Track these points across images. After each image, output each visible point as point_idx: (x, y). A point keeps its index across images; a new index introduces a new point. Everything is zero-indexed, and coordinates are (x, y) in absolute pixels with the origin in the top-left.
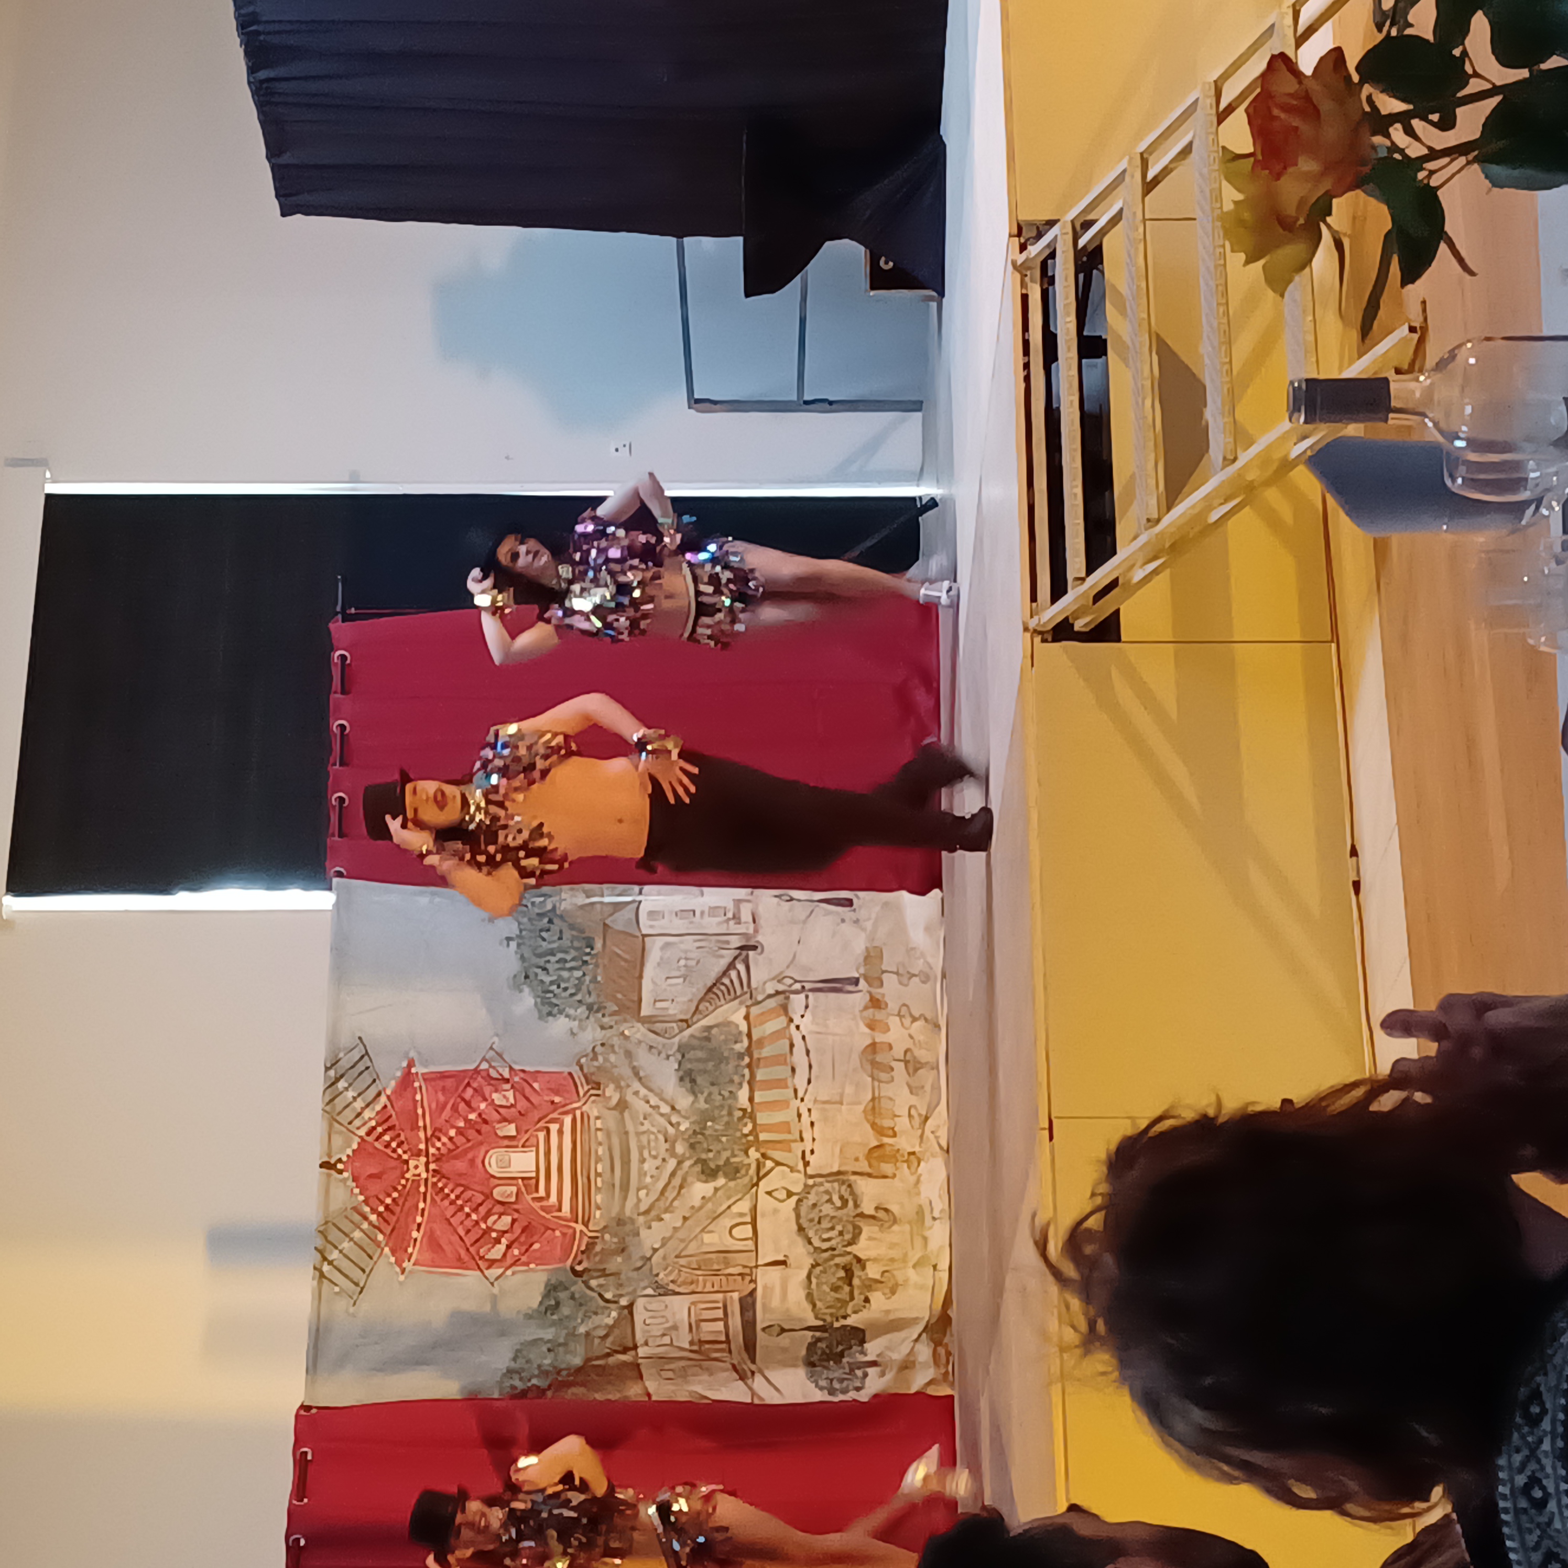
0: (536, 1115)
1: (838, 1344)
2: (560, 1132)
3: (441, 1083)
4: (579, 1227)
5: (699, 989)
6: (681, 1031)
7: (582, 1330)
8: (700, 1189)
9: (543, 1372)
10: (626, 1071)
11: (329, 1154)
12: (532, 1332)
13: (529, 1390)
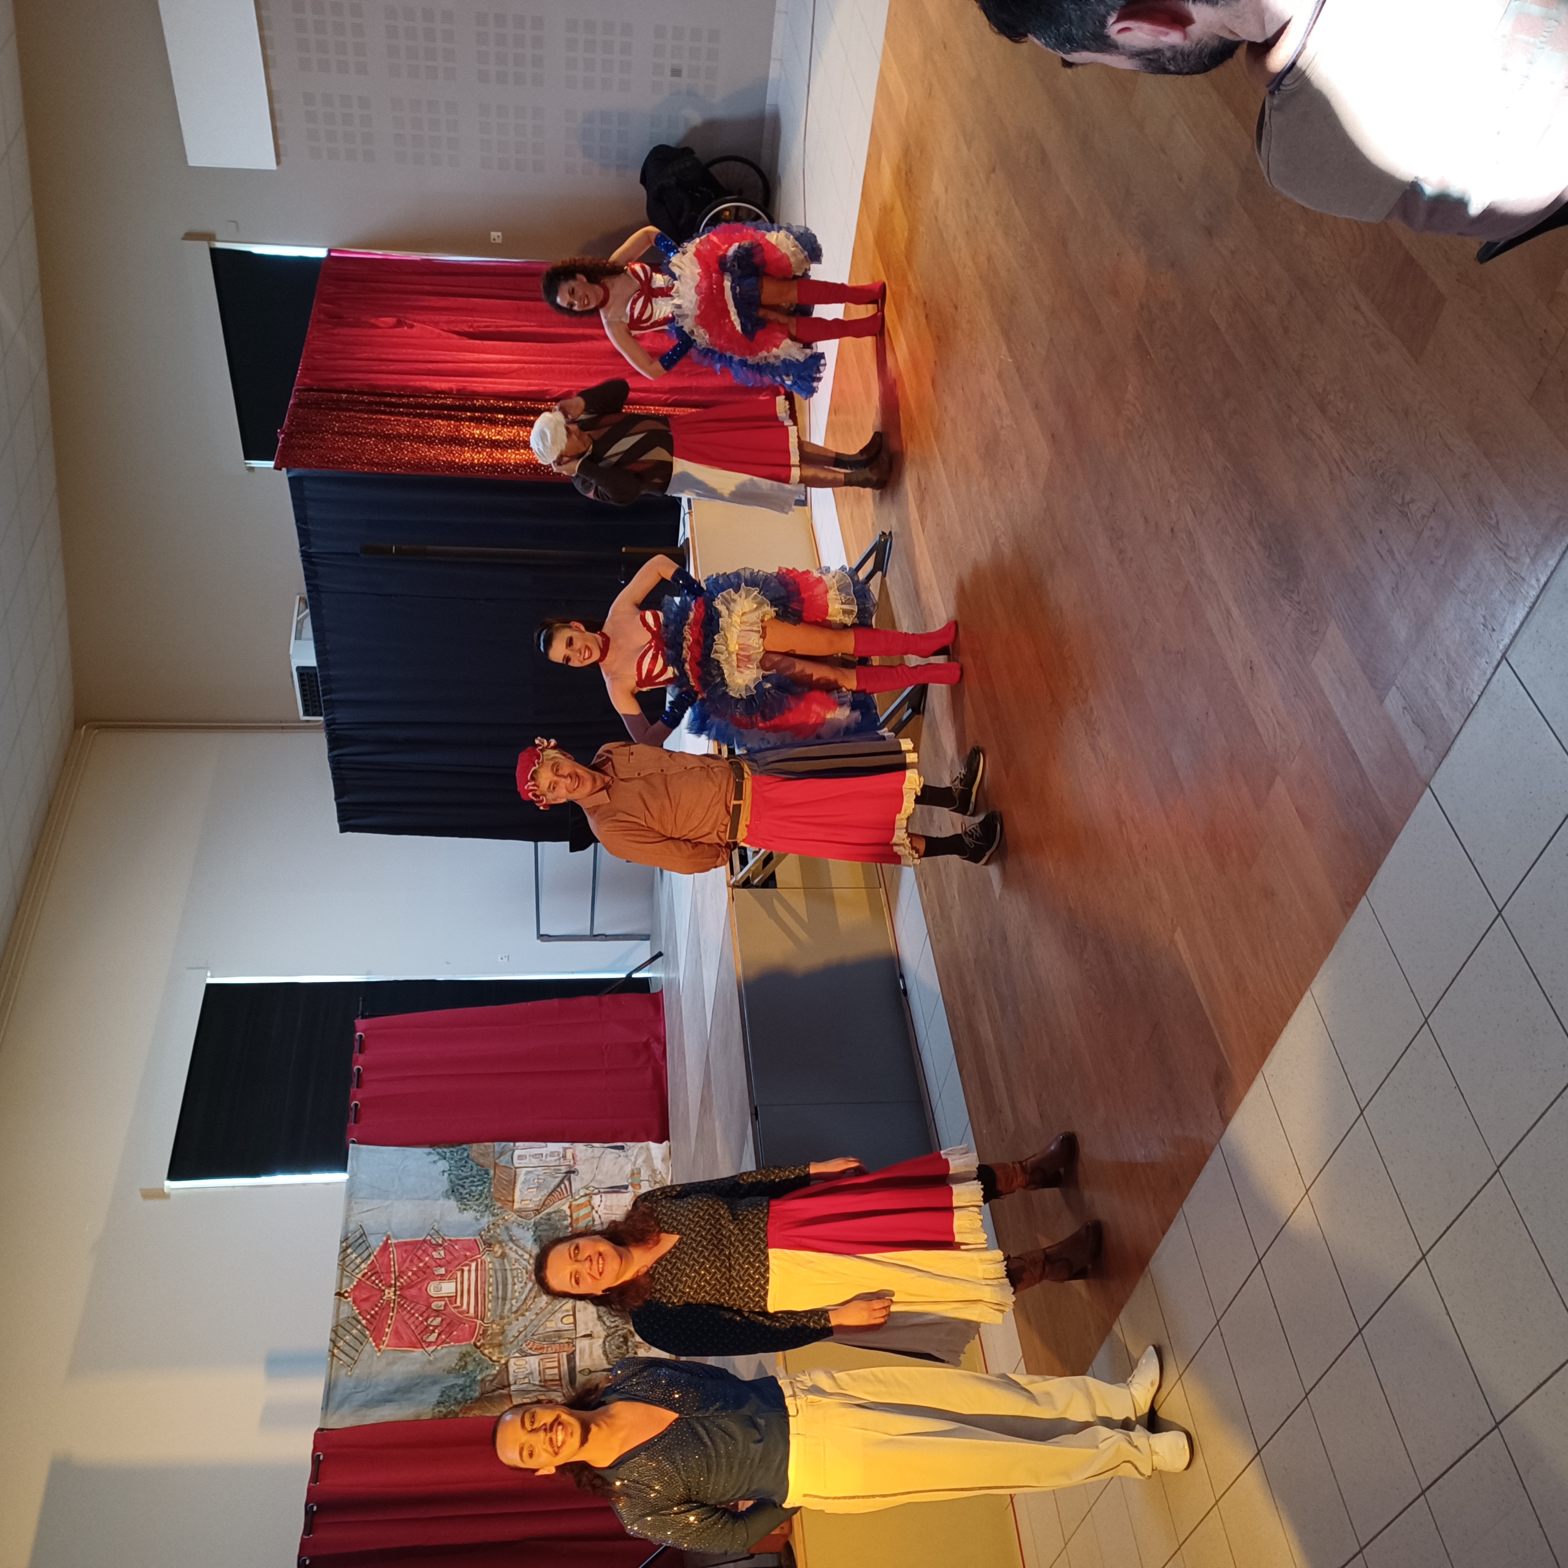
0: (457, 1262)
2: (469, 1271)
3: (405, 1248)
4: (479, 1322)
5: (546, 1192)
6: (535, 1216)
7: (479, 1378)
9: (458, 1403)
10: (506, 1238)
11: (341, 1288)
12: (451, 1381)
13: (449, 1413)
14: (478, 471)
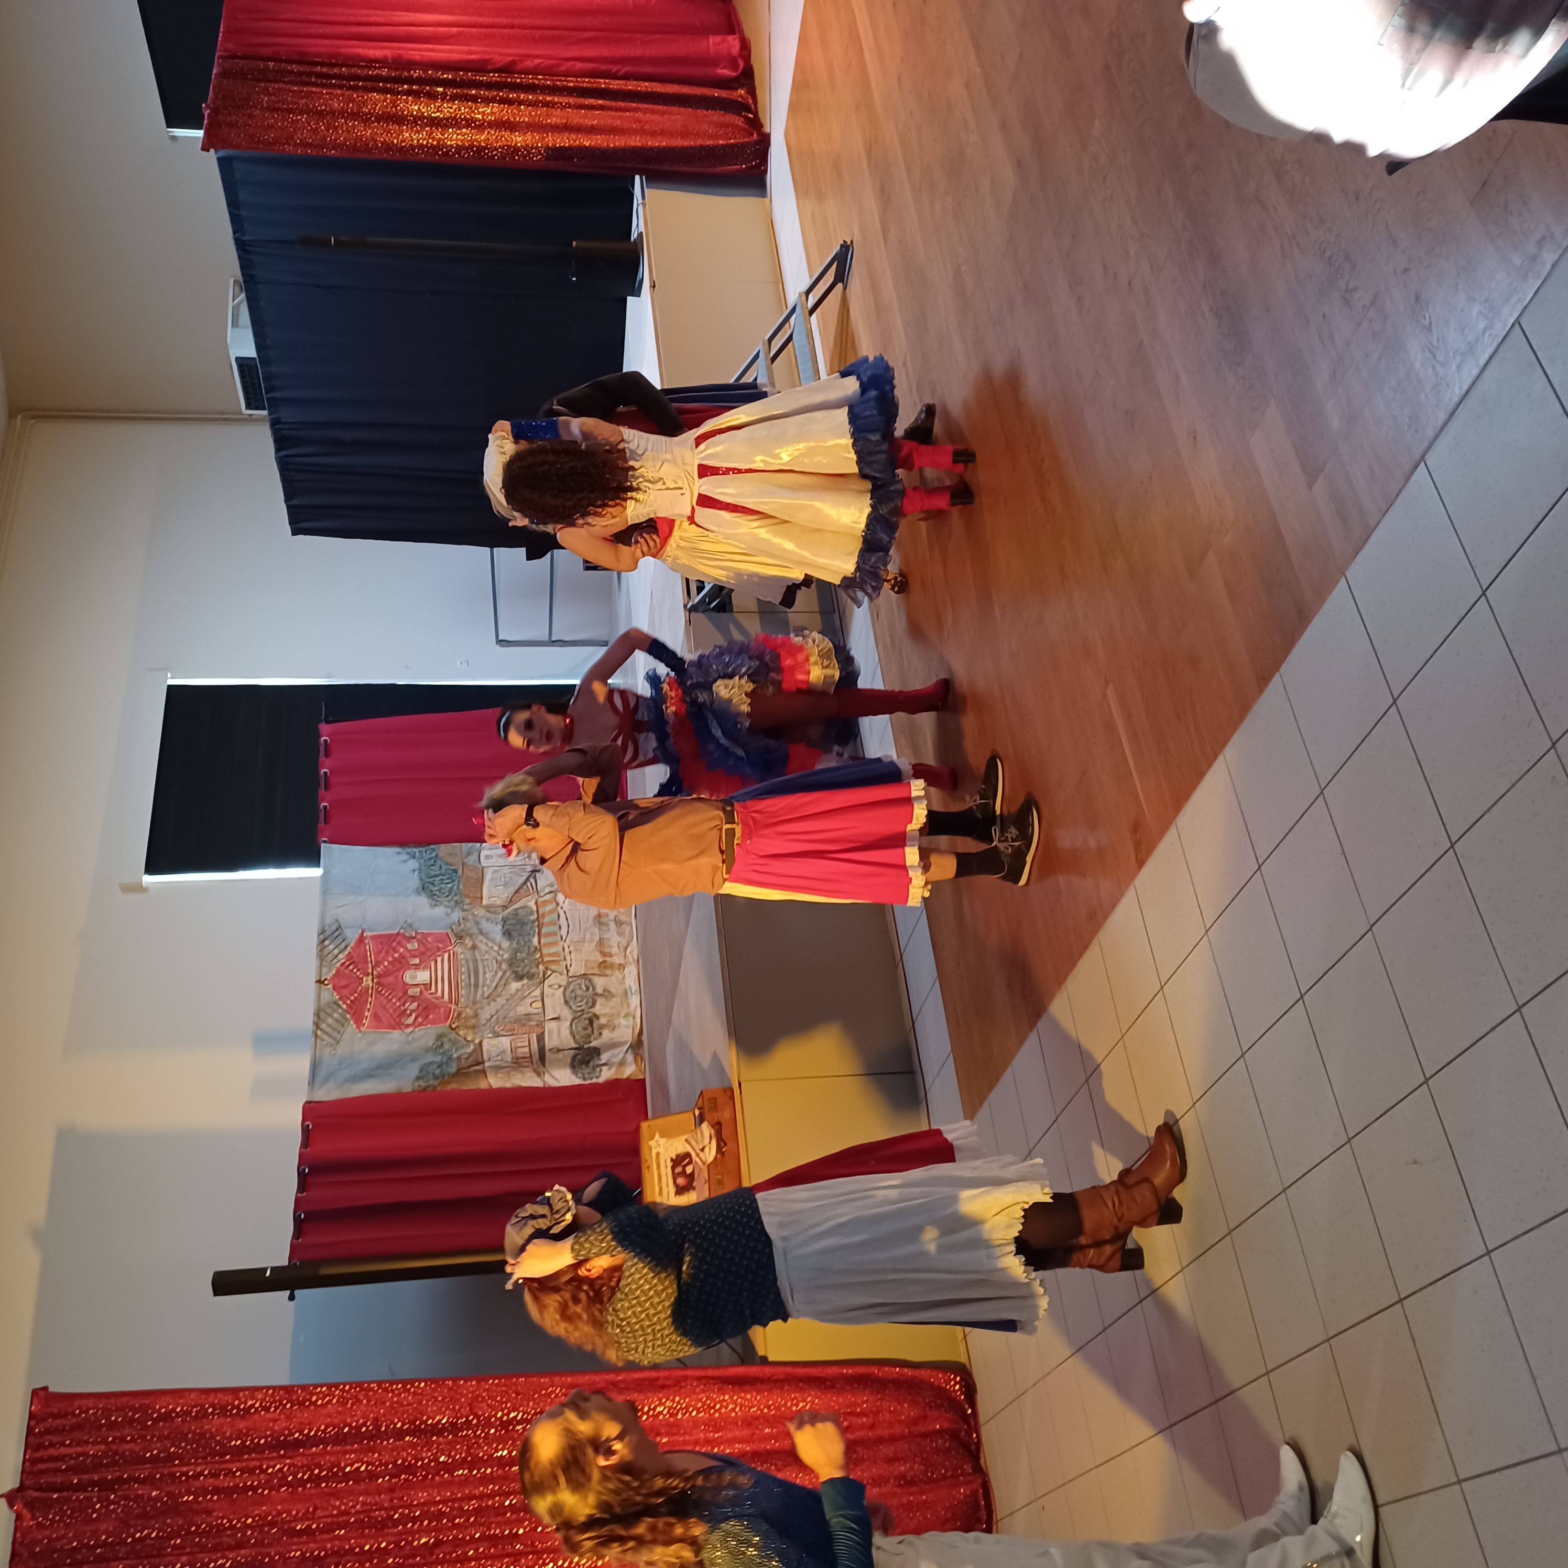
0: (430, 953)
1: (587, 1057)
2: (442, 961)
3: (380, 940)
4: (453, 1007)
5: (513, 890)
6: (503, 911)
7: (455, 1056)
8: (515, 985)
9: (436, 1077)
10: (475, 931)
11: (321, 976)
12: (429, 1058)
13: (428, 1086)
14: (418, 153)
